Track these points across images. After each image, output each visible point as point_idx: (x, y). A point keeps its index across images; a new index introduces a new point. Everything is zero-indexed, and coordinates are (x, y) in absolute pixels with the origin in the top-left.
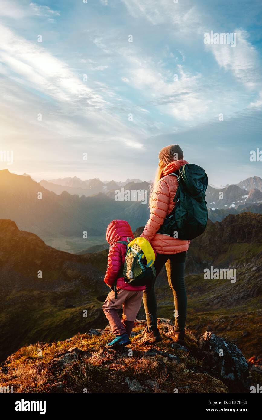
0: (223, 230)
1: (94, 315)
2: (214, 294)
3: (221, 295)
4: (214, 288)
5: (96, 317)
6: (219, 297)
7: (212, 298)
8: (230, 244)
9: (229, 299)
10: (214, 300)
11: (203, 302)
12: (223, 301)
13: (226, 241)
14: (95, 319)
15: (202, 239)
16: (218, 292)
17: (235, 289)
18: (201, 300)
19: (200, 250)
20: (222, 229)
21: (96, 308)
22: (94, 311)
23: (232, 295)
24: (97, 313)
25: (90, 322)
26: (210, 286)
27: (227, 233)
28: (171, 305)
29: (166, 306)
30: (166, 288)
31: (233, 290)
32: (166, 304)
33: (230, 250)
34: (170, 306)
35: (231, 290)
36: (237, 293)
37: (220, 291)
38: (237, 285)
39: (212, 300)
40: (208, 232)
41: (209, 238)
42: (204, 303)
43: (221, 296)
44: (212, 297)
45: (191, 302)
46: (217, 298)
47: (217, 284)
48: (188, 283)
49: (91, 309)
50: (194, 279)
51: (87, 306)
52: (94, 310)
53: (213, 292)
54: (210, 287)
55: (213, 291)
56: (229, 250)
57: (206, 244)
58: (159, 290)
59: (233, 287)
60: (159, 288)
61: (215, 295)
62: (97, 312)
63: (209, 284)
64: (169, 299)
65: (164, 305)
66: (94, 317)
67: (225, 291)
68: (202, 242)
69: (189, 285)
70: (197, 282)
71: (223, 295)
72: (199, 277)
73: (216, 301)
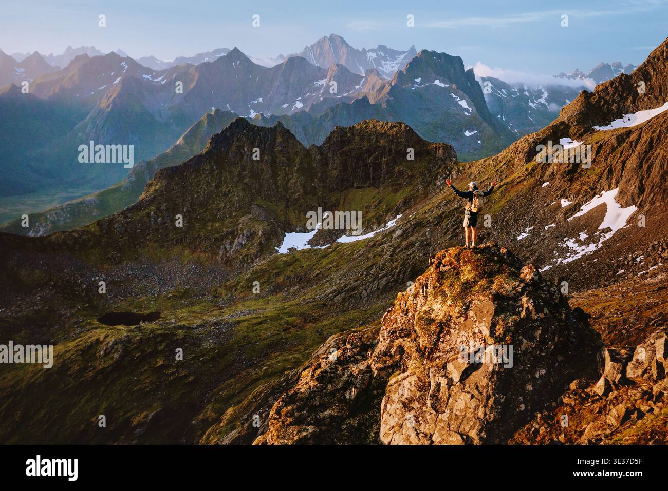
0: (327, 164)
1: (110, 353)
2: (331, 285)
3: (345, 286)
4: (327, 276)
5: (116, 356)
6: (342, 290)
7: (330, 294)
8: (341, 191)
9: (362, 292)
10: (335, 296)
11: (314, 303)
12: (351, 296)
13: (335, 186)
14: (115, 359)
15: (289, 185)
16: (338, 282)
17: (368, 274)
18: (310, 299)
19: (287, 207)
20: (325, 163)
21: (113, 340)
22: (110, 344)
23: (366, 284)
24: (117, 349)
25: (104, 368)
26: (319, 272)
27: (335, 169)
28: (253, 316)
29: (245, 318)
30: (233, 284)
31: (366, 276)
32: (245, 315)
33: (344, 202)
34: (256, 318)
35: (362, 275)
36: (374, 280)
37: (340, 280)
38: (372, 266)
39: (331, 297)
40: (298, 170)
41: (303, 182)
42: (317, 304)
43: (346, 289)
44: (329, 291)
45: (291, 305)
46: (339, 293)
47: (331, 268)
48: (277, 271)
49: (102, 342)
50: (285, 262)
51: (90, 338)
52: (109, 342)
53: (328, 283)
54: (319, 274)
55: (328, 281)
56: (342, 202)
57: (298, 194)
58: (219, 290)
59: (364, 269)
60: (220, 287)
61: (334, 288)
62: (116, 347)
63: (315, 269)
64: (243, 306)
65: (242, 318)
66: (112, 357)
67: (351, 280)
68: (290, 192)
69: (277, 274)
70: (291, 268)
71: (349, 286)
72: (294, 257)
73: (338, 298)
